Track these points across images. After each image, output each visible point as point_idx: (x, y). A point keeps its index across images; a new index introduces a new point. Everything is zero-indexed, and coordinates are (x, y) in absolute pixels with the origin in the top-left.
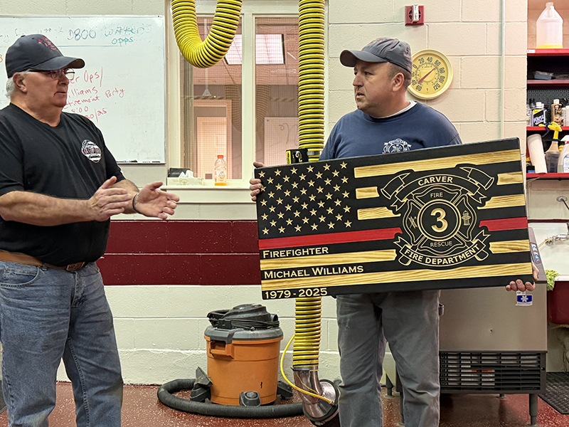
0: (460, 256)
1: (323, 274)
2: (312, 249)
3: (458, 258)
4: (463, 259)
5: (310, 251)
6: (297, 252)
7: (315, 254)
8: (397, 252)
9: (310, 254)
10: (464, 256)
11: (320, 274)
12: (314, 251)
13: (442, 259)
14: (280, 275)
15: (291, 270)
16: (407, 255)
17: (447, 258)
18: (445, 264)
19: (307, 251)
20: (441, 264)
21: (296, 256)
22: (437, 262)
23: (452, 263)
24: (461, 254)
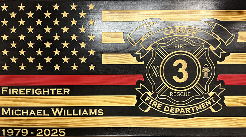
0: (196, 107)
1: (62, 115)
2: (53, 90)
3: (195, 109)
4: (200, 110)
5: (51, 91)
6: (37, 91)
7: (55, 94)
8: (138, 99)
9: (51, 94)
10: (201, 106)
11: (60, 114)
12: (55, 91)
13: (180, 108)
14: (18, 112)
15: (30, 109)
16: (147, 102)
17: (184, 108)
18: (183, 113)
19: (48, 91)
20: (178, 113)
21: (35, 95)
22: (174, 111)
23: (188, 113)
24: (198, 105)
